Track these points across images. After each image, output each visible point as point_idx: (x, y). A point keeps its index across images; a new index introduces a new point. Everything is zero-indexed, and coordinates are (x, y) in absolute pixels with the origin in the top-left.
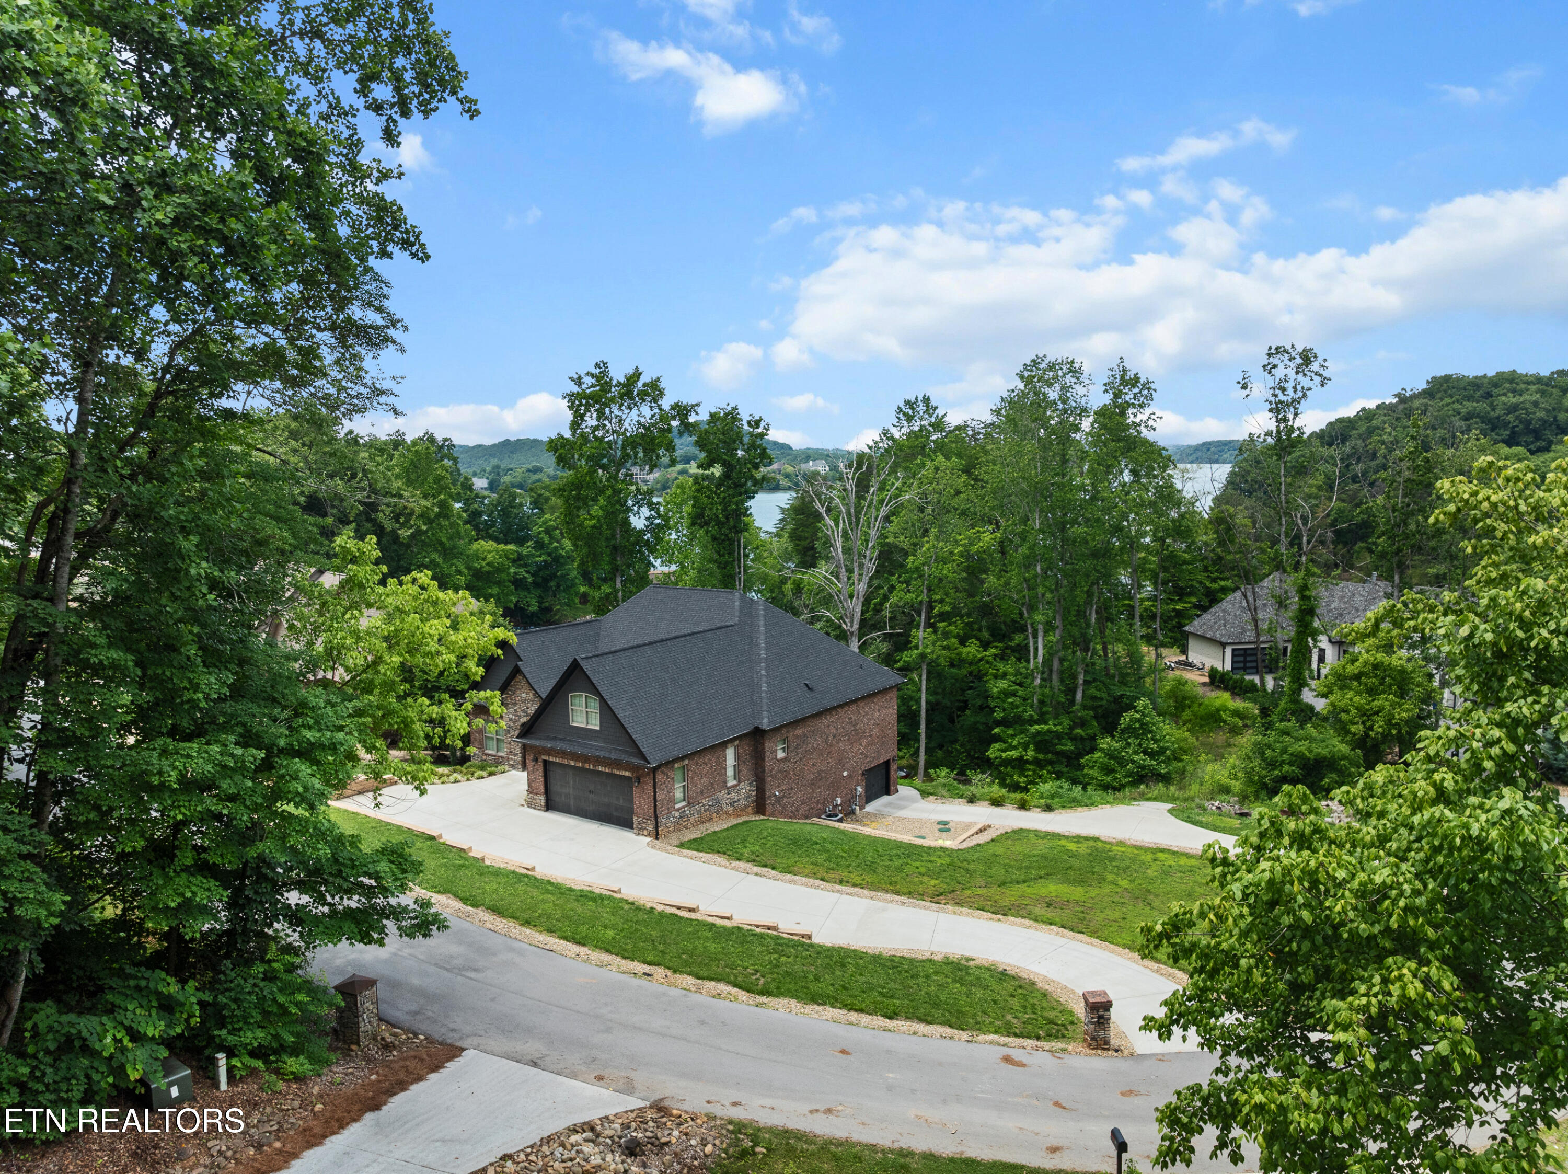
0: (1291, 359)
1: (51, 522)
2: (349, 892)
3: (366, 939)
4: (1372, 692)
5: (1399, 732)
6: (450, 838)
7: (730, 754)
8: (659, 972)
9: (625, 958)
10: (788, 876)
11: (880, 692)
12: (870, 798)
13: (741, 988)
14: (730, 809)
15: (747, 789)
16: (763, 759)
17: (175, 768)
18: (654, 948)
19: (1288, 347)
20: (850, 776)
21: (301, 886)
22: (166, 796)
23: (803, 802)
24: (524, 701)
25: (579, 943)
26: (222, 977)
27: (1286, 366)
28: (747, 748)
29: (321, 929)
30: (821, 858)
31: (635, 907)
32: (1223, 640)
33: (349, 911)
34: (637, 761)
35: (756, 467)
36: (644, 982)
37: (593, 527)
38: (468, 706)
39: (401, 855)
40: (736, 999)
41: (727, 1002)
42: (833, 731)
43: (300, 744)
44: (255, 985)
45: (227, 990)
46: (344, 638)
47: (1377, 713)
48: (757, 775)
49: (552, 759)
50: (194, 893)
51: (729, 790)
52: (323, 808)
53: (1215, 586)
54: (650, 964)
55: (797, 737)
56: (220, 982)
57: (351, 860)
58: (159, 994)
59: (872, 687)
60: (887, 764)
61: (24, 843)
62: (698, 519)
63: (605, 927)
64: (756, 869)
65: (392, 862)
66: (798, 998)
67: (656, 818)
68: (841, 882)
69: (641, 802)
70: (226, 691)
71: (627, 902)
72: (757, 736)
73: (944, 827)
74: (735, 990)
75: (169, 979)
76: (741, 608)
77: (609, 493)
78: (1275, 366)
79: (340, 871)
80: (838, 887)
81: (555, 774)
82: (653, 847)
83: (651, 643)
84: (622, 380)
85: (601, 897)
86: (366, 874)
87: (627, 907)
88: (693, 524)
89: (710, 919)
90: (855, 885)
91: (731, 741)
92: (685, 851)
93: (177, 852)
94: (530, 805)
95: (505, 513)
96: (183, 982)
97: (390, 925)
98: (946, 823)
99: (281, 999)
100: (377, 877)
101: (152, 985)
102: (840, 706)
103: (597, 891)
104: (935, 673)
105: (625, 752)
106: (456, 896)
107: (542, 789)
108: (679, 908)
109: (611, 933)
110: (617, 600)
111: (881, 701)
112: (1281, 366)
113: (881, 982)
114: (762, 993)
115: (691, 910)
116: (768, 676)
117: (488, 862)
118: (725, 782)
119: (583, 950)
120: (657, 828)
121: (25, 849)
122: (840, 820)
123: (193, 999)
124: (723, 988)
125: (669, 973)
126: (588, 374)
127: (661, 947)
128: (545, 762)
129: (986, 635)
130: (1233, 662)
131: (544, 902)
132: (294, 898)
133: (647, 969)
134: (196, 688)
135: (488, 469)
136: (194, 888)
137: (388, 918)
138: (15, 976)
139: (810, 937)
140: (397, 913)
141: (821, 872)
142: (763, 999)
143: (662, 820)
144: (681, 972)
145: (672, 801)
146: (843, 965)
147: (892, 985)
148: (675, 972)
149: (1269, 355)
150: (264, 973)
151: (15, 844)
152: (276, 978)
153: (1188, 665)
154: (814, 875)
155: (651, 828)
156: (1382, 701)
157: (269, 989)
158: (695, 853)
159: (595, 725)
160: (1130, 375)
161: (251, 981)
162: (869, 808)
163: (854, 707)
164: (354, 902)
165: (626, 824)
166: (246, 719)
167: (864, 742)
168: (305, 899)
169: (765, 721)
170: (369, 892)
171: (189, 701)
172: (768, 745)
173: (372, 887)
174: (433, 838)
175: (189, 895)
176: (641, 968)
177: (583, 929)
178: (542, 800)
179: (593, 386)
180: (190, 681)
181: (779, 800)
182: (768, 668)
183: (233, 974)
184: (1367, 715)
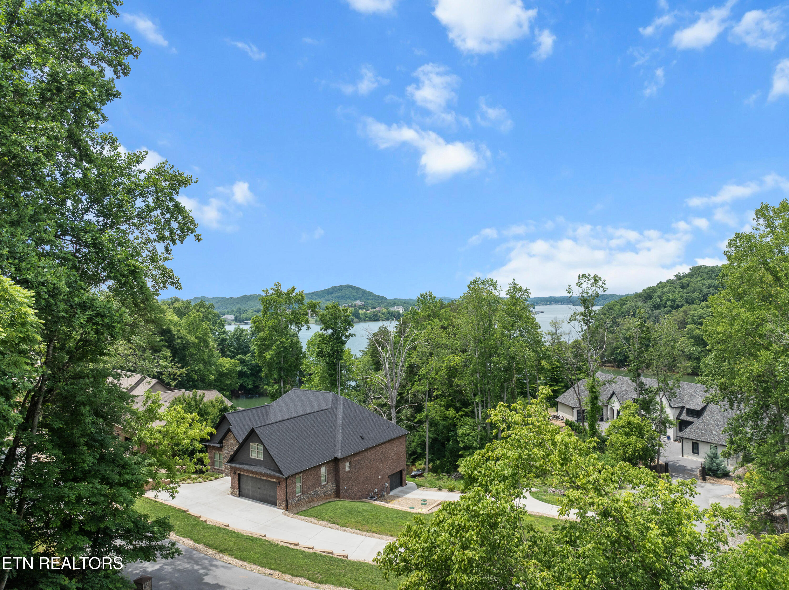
0: (589, 280)
1: (33, 397)
2: (141, 539)
3: (147, 559)
4: (627, 435)
5: (639, 453)
6: (193, 511)
7: (323, 470)
8: (276, 573)
9: (262, 567)
10: (344, 528)
11: (396, 438)
12: (392, 489)
13: (310, 580)
14: (323, 495)
15: (331, 486)
16: (339, 472)
17: (74, 494)
18: (276, 562)
19: (587, 275)
20: (382, 478)
21: (122, 537)
22: (70, 505)
23: (358, 491)
24: (232, 444)
25: (243, 560)
26: (87, 577)
27: (587, 283)
28: (331, 467)
29: (129, 555)
30: (360, 519)
31: (271, 543)
32: (573, 406)
33: (141, 547)
34: (278, 475)
35: (347, 330)
36: (268, 578)
37: (270, 359)
38: (195, 460)
39: (164, 523)
40: (307, 585)
41: (303, 587)
42: (374, 457)
43: (124, 481)
44: (100, 580)
45: (89, 582)
46: (146, 434)
47: (630, 445)
48: (336, 479)
49: (242, 473)
50: (78, 542)
51: (322, 487)
52: (132, 506)
53: (574, 377)
54: (272, 569)
55: (355, 461)
56: (86, 579)
57: (143, 526)
58: (60, 584)
59: (393, 436)
60: (401, 472)
61: (16, 525)
62: (320, 354)
63: (255, 553)
64: (330, 525)
65: (160, 526)
66: (334, 585)
67: (287, 501)
68: (367, 531)
69: (281, 493)
70: (96, 461)
71: (267, 541)
72: (336, 461)
73: (424, 502)
74: (307, 581)
75: (65, 578)
76: (333, 400)
77: (278, 343)
78: (582, 284)
79: (138, 531)
80: (365, 533)
81: (243, 480)
82: (285, 515)
83: (288, 419)
84: (286, 292)
85: (256, 539)
86: (148, 532)
87: (267, 543)
88: (317, 356)
89: (303, 549)
90: (373, 532)
91: (324, 464)
92: (299, 517)
93: (73, 526)
94: (232, 494)
95: (238, 339)
96: (71, 579)
97: (158, 553)
98: (425, 500)
99: (110, 586)
100: (153, 532)
101: (58, 581)
102: (376, 446)
103: (255, 536)
104: (433, 424)
105: (272, 470)
106: (192, 539)
107: (237, 486)
108: (290, 544)
109: (257, 555)
110: (280, 393)
111: (397, 442)
112: (585, 283)
113: (373, 577)
114: (319, 582)
115: (295, 545)
116: (342, 433)
117: (208, 523)
118: (321, 483)
119: (244, 563)
120: (287, 505)
121: (16, 528)
122: (376, 500)
123: (74, 587)
124: (303, 580)
125: (280, 573)
126: (271, 289)
127: (278, 562)
128: (239, 474)
129: (458, 405)
130: (578, 416)
131: (230, 541)
132: (118, 542)
133: (271, 571)
134: (84, 462)
135: (235, 310)
136: (78, 541)
137: (157, 550)
138: (4, 578)
139: (347, 557)
140: (161, 548)
141: (360, 527)
142: (319, 585)
143: (290, 501)
144: (285, 573)
145: (295, 493)
146: (358, 570)
147: (377, 579)
148: (283, 573)
149: (579, 278)
150: (104, 575)
151: (13, 526)
152: (109, 577)
153: (557, 417)
154: (355, 528)
155: (284, 506)
156: (632, 439)
157: (106, 581)
158: (303, 517)
159: (261, 457)
160: (518, 286)
161: (98, 578)
162: (392, 493)
163: (384, 446)
164: (144, 543)
165: (273, 503)
166: (103, 472)
167: (389, 462)
168: (123, 543)
169: (340, 454)
170: (149, 539)
171: (81, 467)
172: (341, 465)
173: (151, 537)
174: (184, 512)
175: (76, 543)
176: (268, 571)
177: (245, 554)
178: (237, 491)
179: (273, 294)
180: (82, 459)
181: (346, 491)
182: (343, 429)
183: (91, 576)
184: (625, 446)
